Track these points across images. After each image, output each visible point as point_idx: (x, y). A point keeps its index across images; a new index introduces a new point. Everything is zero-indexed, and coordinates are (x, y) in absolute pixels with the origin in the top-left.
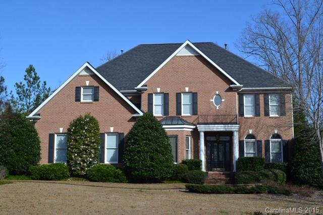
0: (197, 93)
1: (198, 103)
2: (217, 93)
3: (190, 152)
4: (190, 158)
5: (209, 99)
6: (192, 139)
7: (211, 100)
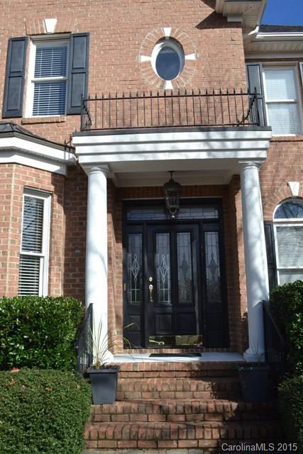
0: (86, 35)
1: (92, 70)
2: (167, 32)
3: (44, 264)
4: (43, 292)
5: (135, 55)
6: (59, 207)
7: (144, 59)
